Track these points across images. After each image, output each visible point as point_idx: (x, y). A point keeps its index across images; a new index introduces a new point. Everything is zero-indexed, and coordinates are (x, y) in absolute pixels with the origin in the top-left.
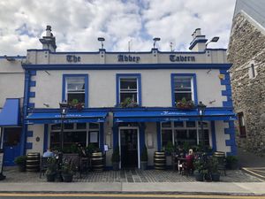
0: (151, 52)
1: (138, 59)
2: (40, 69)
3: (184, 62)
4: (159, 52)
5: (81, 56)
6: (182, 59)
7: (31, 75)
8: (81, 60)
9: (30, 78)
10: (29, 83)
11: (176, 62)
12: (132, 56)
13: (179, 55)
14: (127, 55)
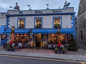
0: (46, 10)
1: (42, 12)
2: (11, 16)
3: (58, 13)
4: (49, 9)
5: (23, 12)
6: (57, 11)
7: (8, 18)
8: (23, 13)
9: (8, 19)
10: (8, 21)
11: (55, 13)
12: (40, 11)
13: (56, 10)
14: (38, 11)
